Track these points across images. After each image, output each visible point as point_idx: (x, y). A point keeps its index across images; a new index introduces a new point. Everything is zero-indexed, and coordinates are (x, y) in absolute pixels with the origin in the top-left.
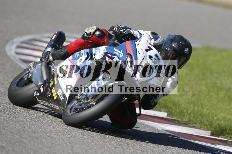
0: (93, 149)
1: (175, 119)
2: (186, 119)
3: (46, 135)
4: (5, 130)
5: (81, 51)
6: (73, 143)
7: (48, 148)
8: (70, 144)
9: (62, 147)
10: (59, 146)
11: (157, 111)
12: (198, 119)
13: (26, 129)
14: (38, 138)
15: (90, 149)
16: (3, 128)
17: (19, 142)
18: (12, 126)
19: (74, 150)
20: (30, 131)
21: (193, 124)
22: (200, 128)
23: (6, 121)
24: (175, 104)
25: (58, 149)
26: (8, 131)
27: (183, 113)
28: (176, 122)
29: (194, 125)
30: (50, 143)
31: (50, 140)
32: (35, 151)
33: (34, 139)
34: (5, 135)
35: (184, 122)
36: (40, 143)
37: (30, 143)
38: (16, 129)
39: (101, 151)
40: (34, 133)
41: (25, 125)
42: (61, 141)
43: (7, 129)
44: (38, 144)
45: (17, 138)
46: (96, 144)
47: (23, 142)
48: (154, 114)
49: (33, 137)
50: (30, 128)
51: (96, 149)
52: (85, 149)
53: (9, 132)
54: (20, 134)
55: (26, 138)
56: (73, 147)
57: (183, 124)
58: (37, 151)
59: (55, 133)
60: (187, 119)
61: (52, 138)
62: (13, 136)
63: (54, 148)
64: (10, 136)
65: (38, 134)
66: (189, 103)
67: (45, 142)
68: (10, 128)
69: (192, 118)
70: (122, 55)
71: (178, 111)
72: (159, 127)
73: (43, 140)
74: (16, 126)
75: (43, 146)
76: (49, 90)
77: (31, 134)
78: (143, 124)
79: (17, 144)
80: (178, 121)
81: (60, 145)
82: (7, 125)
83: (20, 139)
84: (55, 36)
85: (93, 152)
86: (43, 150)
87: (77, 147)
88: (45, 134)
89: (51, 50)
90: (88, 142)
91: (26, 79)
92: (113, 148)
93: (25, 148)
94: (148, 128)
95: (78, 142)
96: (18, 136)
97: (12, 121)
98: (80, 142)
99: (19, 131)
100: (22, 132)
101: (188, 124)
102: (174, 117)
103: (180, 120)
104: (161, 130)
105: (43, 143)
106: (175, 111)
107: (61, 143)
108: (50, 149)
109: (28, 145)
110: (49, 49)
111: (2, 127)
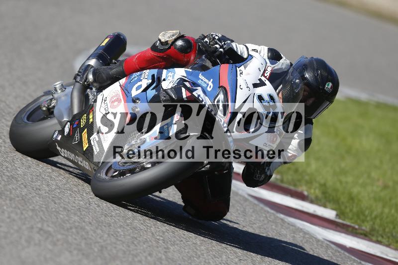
0: (201, 256)
1: (348, 223)
2: (366, 227)
3: (125, 222)
4: (55, 203)
5: (144, 71)
6: (169, 242)
7: (125, 245)
8: (164, 243)
9: (149, 246)
10: (144, 243)
11: (320, 205)
12: (387, 230)
13: (91, 207)
14: (110, 226)
15: (197, 256)
16: (53, 201)
17: (76, 228)
18: (69, 199)
19: (170, 255)
20: (99, 212)
21: (377, 237)
22: (388, 246)
23: (60, 188)
24: (351, 198)
25: (142, 248)
26: (61, 207)
27: (364, 215)
28: (350, 229)
29: (380, 239)
30: (129, 237)
31: (131, 231)
32: (102, 247)
33: (103, 227)
34: (56, 214)
35: (362, 232)
36: (112, 235)
37: (95, 232)
38: (74, 205)
39: (216, 262)
40: (106, 216)
41: (91, 200)
42: (149, 237)
43: (59, 203)
44: (109, 234)
45: (75, 221)
46: (207, 249)
47: (83, 229)
48: (315, 211)
49: (102, 223)
50: (99, 206)
51: (207, 258)
52: (189, 255)
53: (61, 209)
54: (81, 214)
55: (90, 223)
56: (168, 248)
57: (361, 234)
58: (106, 248)
59: (140, 220)
60: (368, 227)
61: (134, 228)
62: (67, 216)
63: (136, 246)
64: (63, 215)
65: (111, 219)
66: (375, 199)
67: (122, 233)
68: (64, 201)
69: (377, 227)
70: (210, 87)
71: (355, 210)
72: (319, 234)
73: (119, 230)
74: (75, 200)
75: (117, 239)
76: (77, 133)
77: (100, 218)
78: (292, 226)
79: (74, 230)
80: (353, 228)
81: (146, 241)
82: (60, 196)
83: (79, 223)
84: (107, 40)
85: (200, 262)
86: (115, 248)
87: (175, 250)
88: (123, 221)
89: (96, 63)
90: (194, 243)
91: (44, 109)
92: (237, 260)
93: (85, 239)
94: (301, 234)
95: (178, 242)
96: (76, 218)
97: (71, 190)
98: (182, 243)
99: (79, 209)
100: (85, 211)
101: (370, 236)
102: (346, 220)
103: (357, 227)
104: (323, 240)
105: (118, 235)
106: (351, 210)
107: (148, 240)
108: (129, 247)
109: (92, 235)
110: (93, 62)
111: (51, 197)
